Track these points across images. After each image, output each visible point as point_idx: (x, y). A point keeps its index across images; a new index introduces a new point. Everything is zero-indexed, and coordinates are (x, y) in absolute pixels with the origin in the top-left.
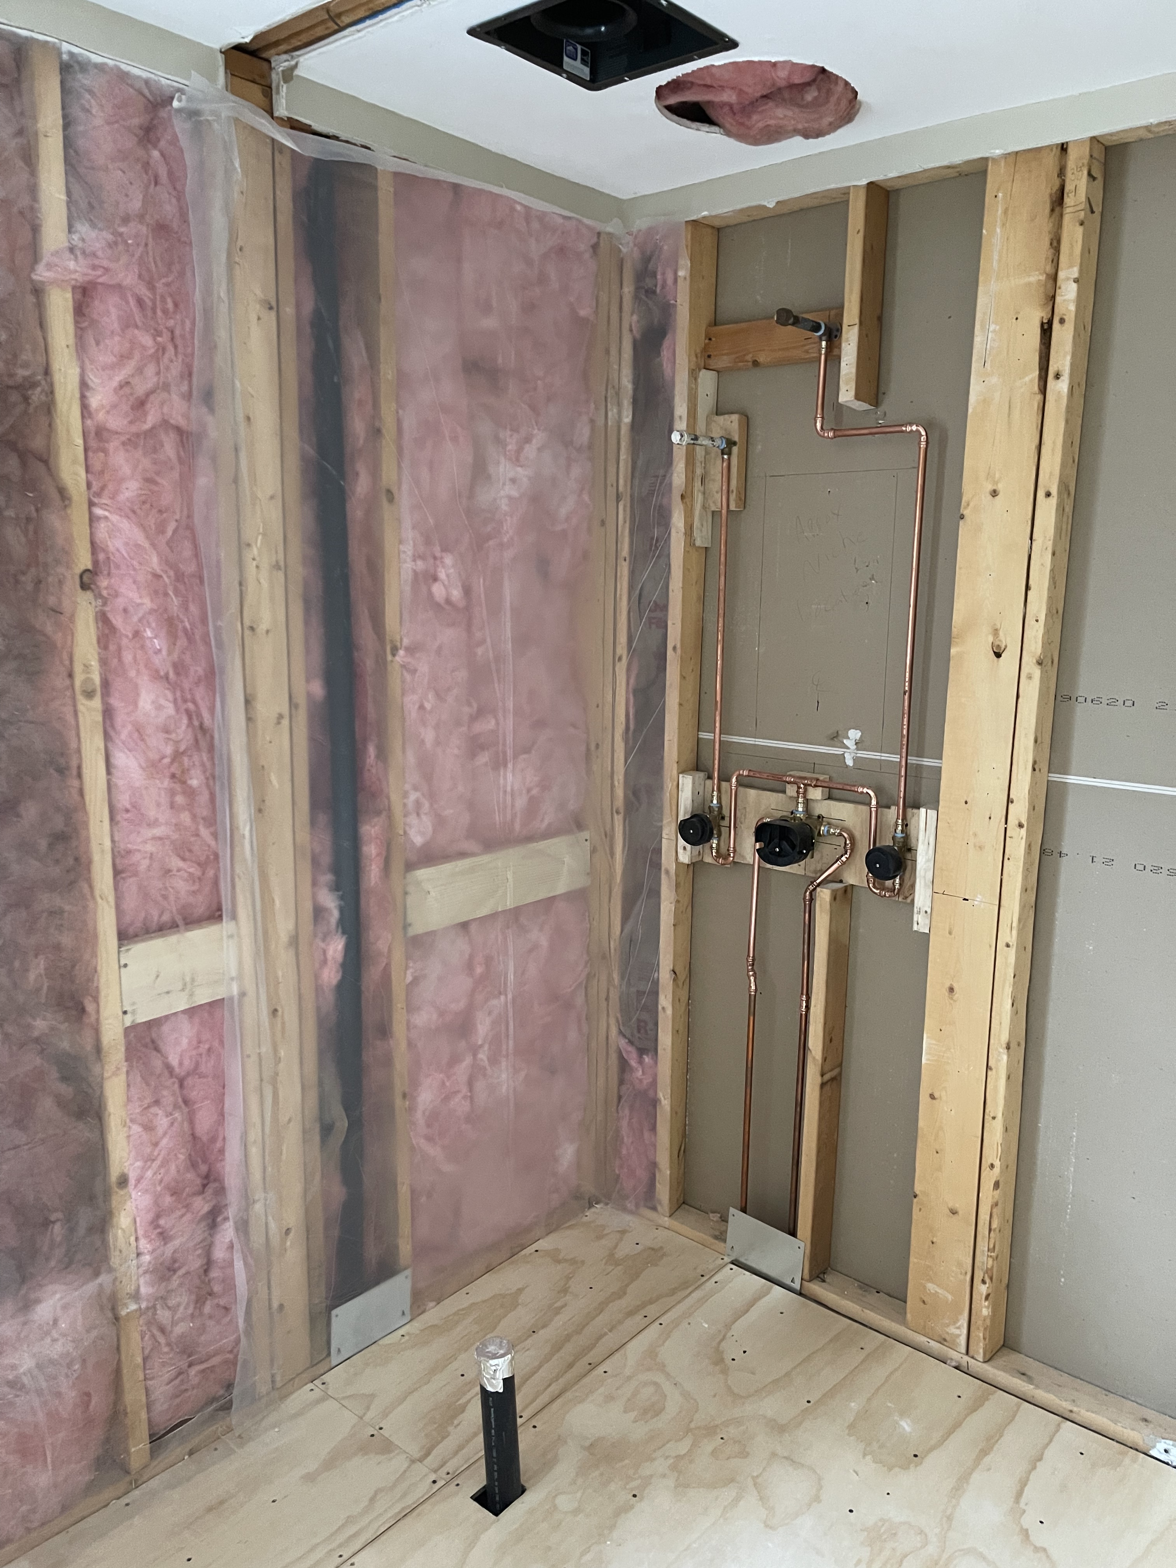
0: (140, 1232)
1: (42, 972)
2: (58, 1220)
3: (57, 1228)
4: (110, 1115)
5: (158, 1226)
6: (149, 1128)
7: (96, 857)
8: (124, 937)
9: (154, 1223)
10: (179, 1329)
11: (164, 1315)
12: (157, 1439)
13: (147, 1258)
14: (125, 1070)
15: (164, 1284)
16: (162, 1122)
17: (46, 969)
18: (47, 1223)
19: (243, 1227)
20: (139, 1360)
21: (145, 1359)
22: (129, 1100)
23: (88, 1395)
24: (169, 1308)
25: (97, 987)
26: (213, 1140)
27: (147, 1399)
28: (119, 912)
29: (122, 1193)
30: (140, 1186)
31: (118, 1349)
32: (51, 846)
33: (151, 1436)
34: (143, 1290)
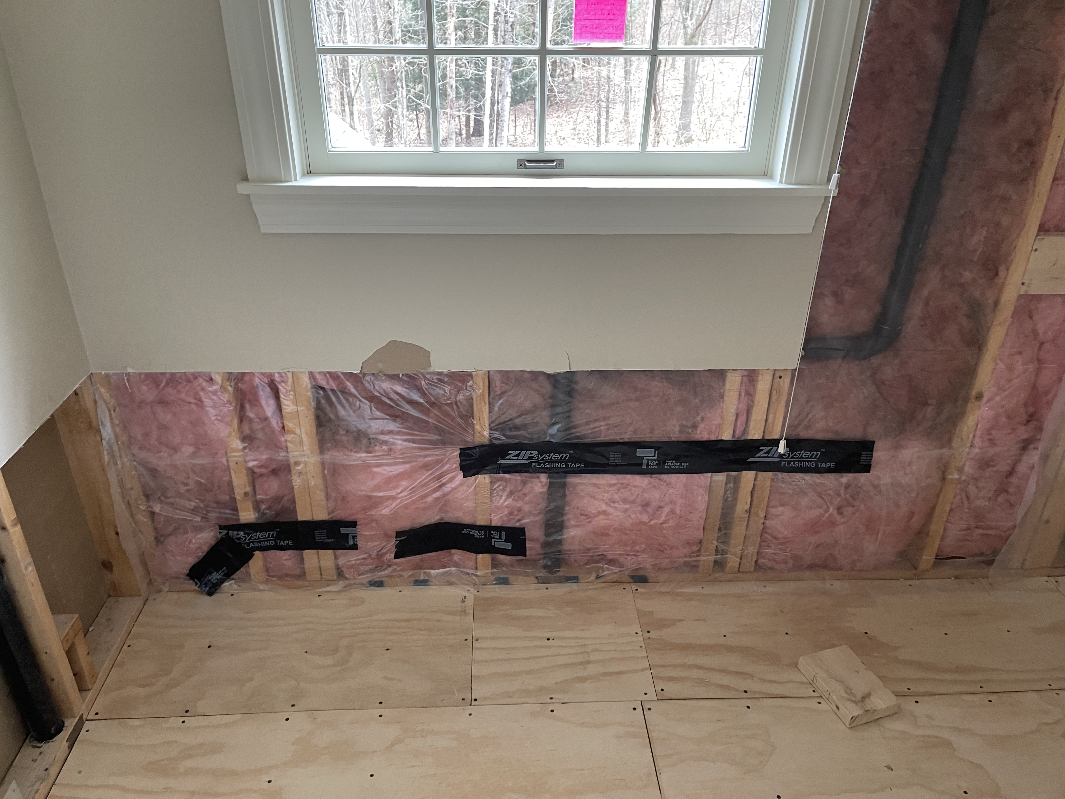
0: (978, 433)
1: (982, 239)
2: (932, 405)
3: (930, 409)
4: (987, 350)
5: (990, 434)
6: (1010, 368)
7: (1046, 164)
8: (1043, 229)
9: (989, 431)
10: (979, 503)
11: (972, 489)
12: (940, 559)
13: (976, 450)
14: (1008, 323)
15: (981, 471)
16: (1020, 368)
17: (985, 238)
18: (925, 404)
19: (1045, 458)
20: (948, 509)
21: (951, 510)
22: (1003, 345)
23: (913, 513)
24: (977, 487)
25: (1012, 260)
26: (1047, 393)
27: (943, 533)
28: (1046, 209)
29: (977, 403)
30: (988, 405)
31: (938, 496)
32: (1019, 149)
33: (937, 556)
34: (967, 469)
